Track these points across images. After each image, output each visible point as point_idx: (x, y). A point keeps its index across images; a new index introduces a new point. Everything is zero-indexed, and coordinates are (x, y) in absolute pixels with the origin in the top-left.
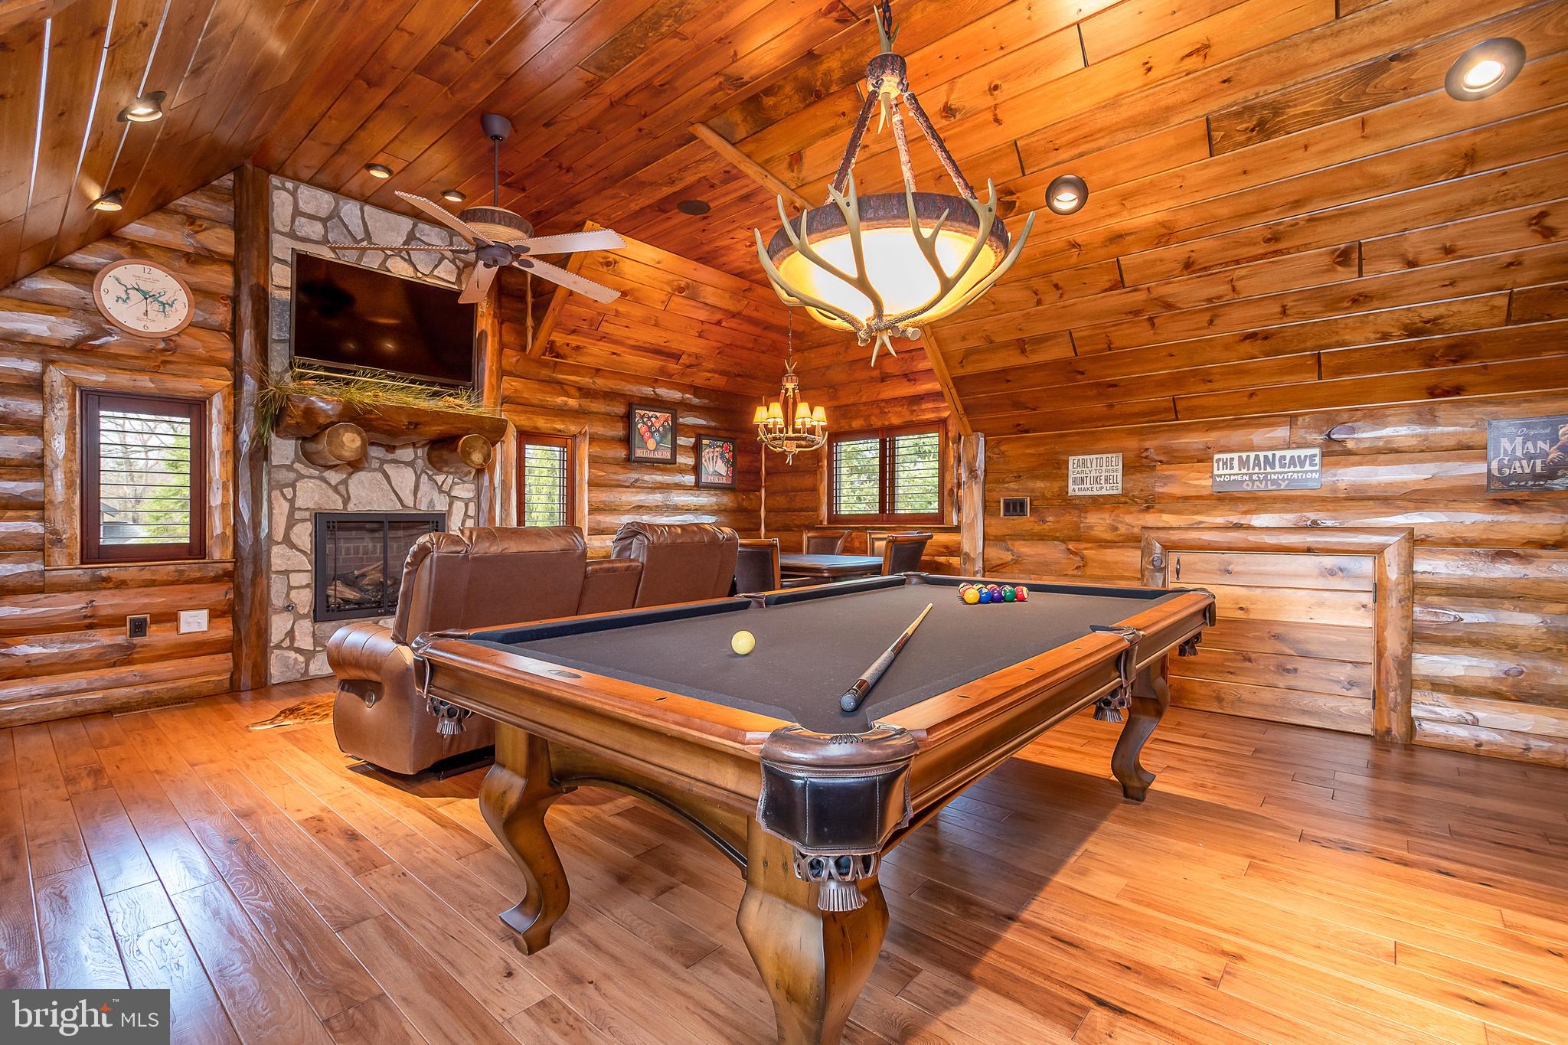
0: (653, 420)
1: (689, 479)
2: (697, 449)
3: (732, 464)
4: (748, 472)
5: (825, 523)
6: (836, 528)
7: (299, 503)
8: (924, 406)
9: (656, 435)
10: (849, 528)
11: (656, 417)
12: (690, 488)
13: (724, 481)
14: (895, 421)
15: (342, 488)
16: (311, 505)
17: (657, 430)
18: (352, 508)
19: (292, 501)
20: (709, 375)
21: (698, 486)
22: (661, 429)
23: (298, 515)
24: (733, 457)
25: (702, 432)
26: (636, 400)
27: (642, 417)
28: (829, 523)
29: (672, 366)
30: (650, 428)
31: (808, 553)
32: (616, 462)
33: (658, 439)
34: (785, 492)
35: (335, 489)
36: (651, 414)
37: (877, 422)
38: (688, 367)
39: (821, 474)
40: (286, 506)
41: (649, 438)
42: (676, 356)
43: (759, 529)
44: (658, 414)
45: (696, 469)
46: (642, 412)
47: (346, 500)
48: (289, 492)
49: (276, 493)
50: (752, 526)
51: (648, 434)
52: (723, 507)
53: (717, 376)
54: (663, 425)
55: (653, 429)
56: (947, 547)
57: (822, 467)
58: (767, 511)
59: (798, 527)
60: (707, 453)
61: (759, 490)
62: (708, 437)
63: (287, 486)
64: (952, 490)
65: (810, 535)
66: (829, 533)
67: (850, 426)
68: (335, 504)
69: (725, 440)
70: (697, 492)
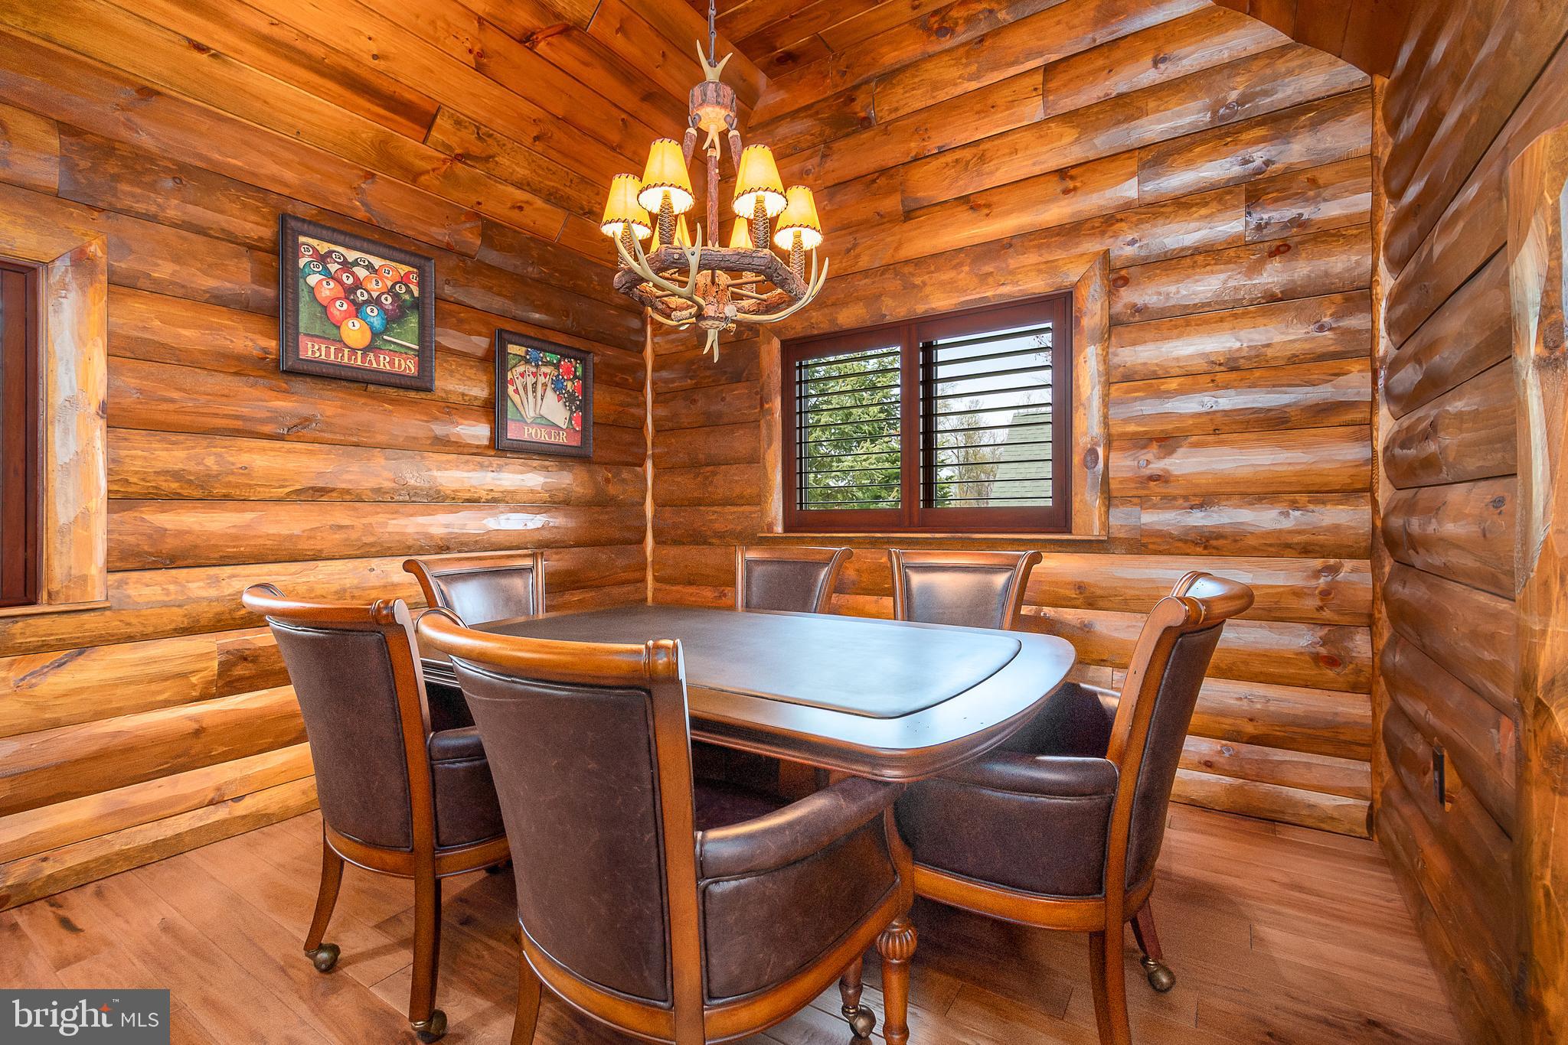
0: (361, 273)
1: (478, 431)
2: (494, 363)
3: (579, 404)
4: (615, 425)
5: (779, 529)
6: (802, 541)
8: (1013, 263)
9: (372, 313)
10: (849, 541)
11: (370, 267)
12: (477, 451)
13: (562, 439)
14: (941, 302)
17: (377, 302)
20: (520, 195)
21: (500, 447)
22: (386, 301)
24: (585, 390)
25: (508, 327)
26: (301, 210)
27: (323, 259)
28: (786, 529)
29: (409, 144)
30: (349, 291)
31: (748, 606)
32: (240, 366)
33: (378, 322)
34: (694, 465)
36: (352, 255)
37: (895, 309)
38: (460, 158)
39: (770, 427)
41: (347, 315)
42: (423, 118)
43: (641, 540)
44: (377, 262)
45: (494, 409)
46: (324, 247)
50: (628, 535)
51: (341, 307)
52: (561, 496)
53: (539, 203)
54: (391, 291)
55: (361, 296)
56: (1080, 587)
57: (770, 412)
58: (659, 504)
59: (721, 536)
60: (519, 375)
61: (641, 464)
62: (521, 339)
64: (1093, 452)
65: (753, 555)
66: (796, 552)
67: (833, 321)
69: (565, 352)
70: (496, 461)
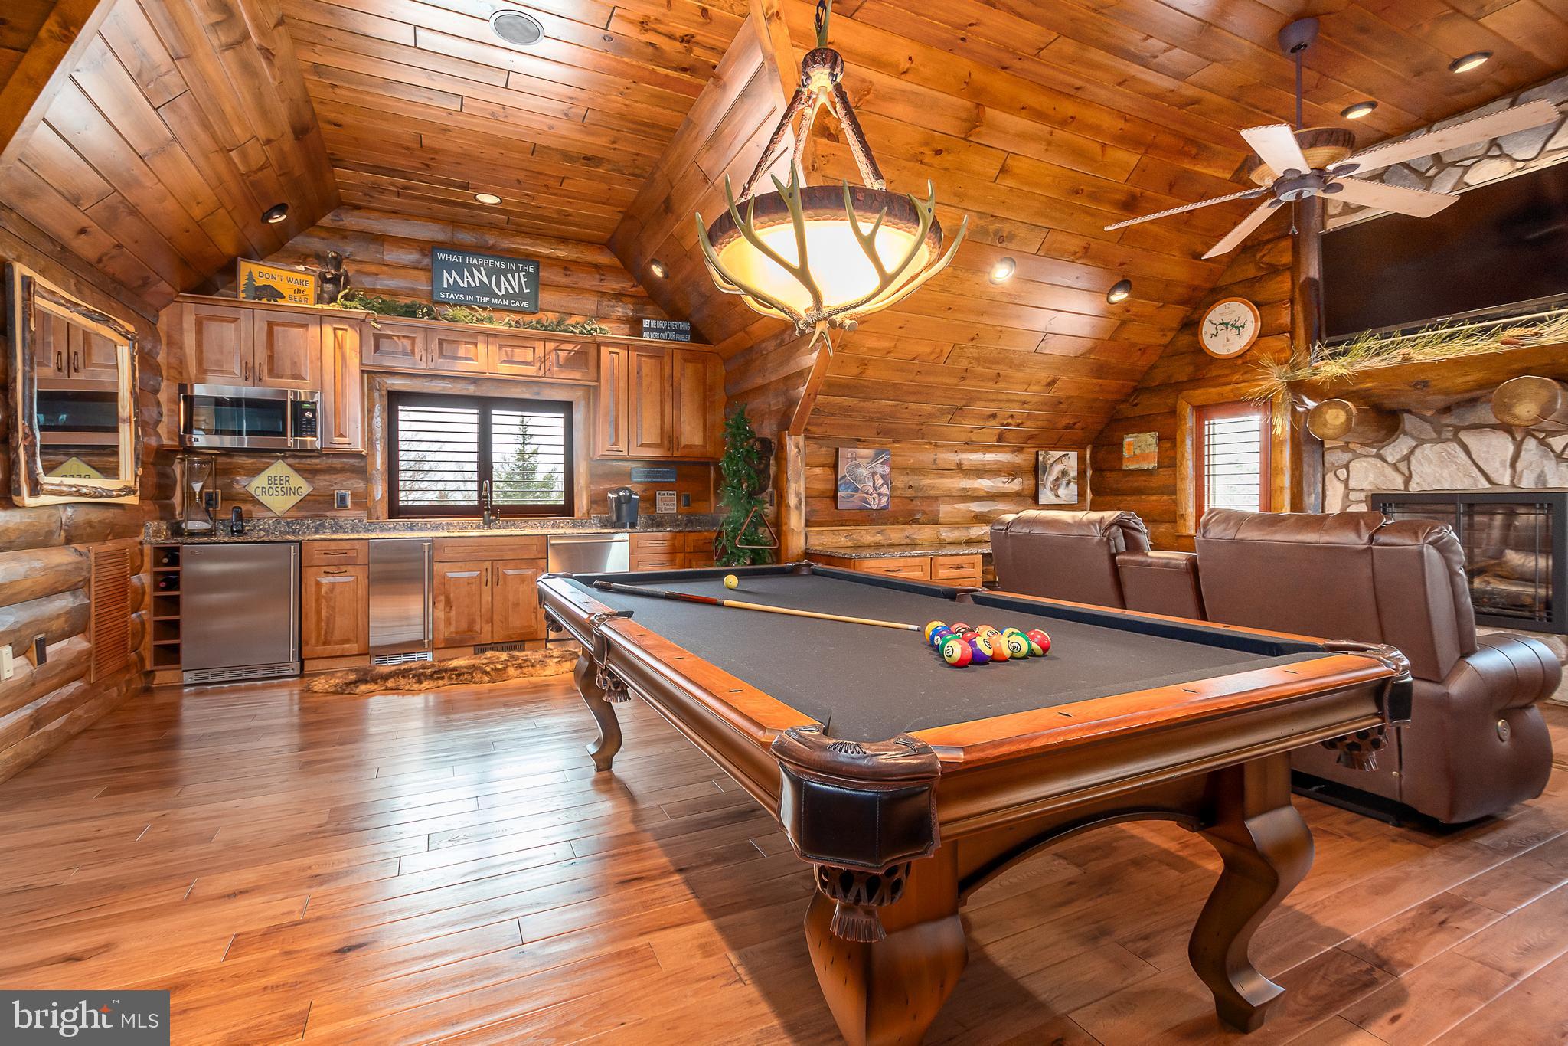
7: (1352, 484)
15: (1403, 466)
16: (1366, 486)
18: (1414, 488)
19: (1346, 482)
23: (1353, 496)
35: (1395, 467)
40: (1341, 487)
47: (1408, 480)
48: (1342, 473)
49: (1330, 476)
63: (1341, 467)
68: (1396, 484)
